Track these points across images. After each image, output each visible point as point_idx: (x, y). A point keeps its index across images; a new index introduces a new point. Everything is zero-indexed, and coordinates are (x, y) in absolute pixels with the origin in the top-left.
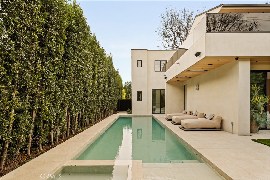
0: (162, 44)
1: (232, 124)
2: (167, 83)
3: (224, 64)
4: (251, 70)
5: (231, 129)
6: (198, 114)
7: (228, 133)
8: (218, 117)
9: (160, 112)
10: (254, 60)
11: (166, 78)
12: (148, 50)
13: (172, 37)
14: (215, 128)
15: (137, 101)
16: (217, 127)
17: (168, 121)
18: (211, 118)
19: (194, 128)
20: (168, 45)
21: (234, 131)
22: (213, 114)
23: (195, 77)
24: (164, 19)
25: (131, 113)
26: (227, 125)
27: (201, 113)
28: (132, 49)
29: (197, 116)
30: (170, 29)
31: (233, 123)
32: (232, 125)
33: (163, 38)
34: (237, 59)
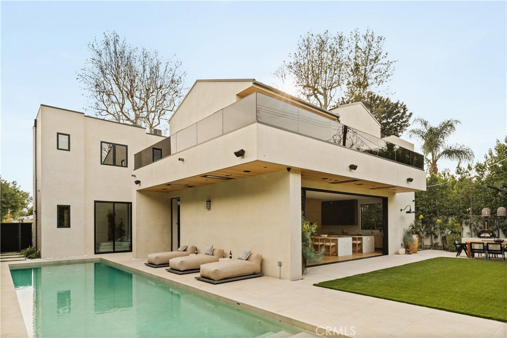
0: (94, 106)
1: (280, 264)
2: (138, 193)
3: (264, 173)
4: (302, 188)
5: (279, 272)
6: (216, 252)
7: (275, 279)
8: (257, 255)
9: (112, 250)
10: (306, 174)
11: (138, 182)
12: (85, 115)
13: (115, 96)
14: (254, 274)
15: (58, 227)
16: (257, 272)
17: (155, 267)
18: (247, 258)
19: (227, 277)
20: (108, 112)
21: (282, 276)
22: (249, 251)
23: (201, 186)
24: (100, 55)
25: (39, 256)
26: (271, 267)
27: (220, 250)
28: (41, 105)
29: (213, 255)
30: (114, 79)
31: (281, 262)
32: (280, 266)
33: (96, 94)
34: (289, 169)
